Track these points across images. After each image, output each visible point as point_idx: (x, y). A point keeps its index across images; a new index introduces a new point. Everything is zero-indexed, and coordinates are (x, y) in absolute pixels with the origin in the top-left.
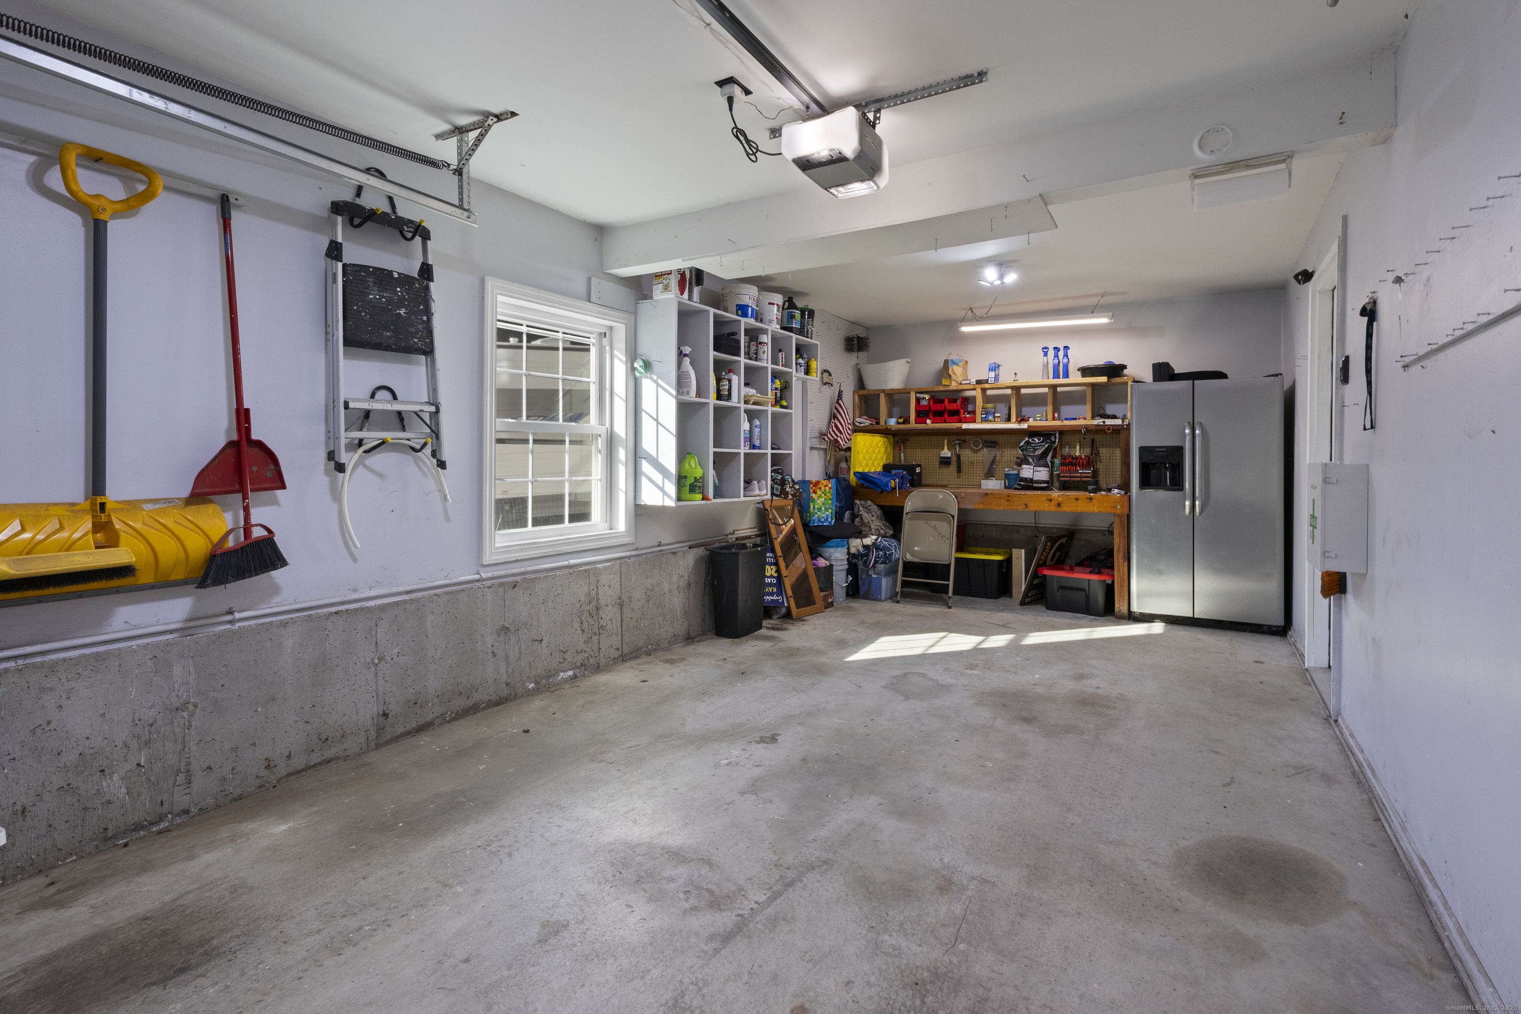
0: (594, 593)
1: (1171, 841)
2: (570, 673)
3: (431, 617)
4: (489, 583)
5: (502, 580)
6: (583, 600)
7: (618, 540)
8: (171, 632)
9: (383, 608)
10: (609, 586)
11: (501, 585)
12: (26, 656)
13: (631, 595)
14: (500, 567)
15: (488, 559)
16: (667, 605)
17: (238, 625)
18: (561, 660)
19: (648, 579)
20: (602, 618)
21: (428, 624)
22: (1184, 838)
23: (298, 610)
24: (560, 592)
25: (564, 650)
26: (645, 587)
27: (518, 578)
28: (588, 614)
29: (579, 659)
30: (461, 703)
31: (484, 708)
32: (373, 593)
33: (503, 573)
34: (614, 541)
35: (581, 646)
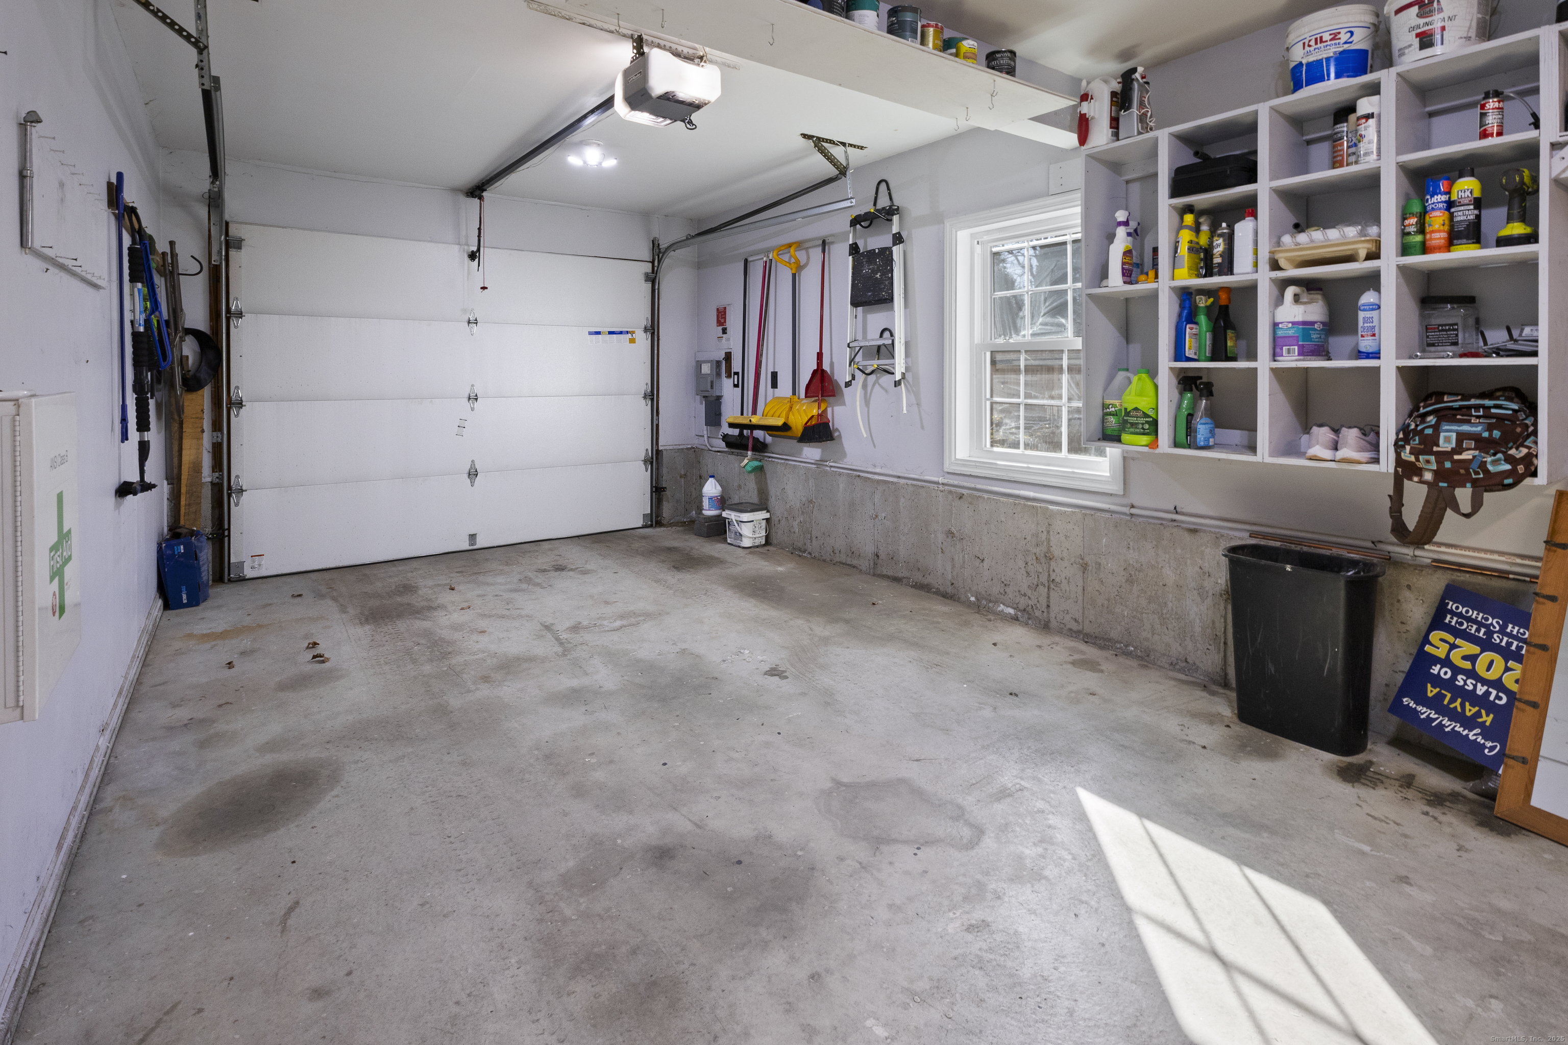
0: (1044, 536)
1: (349, 787)
2: (1012, 611)
3: (902, 500)
4: (941, 487)
5: (953, 489)
6: (1029, 538)
7: (1093, 485)
8: (812, 464)
9: (879, 482)
10: (1066, 537)
11: (950, 492)
12: (786, 460)
13: (1099, 560)
14: (957, 477)
15: (948, 467)
16: (1170, 604)
17: (832, 469)
18: (1002, 591)
19: (1131, 551)
20: (1054, 571)
21: (901, 504)
22: (337, 796)
23: (851, 470)
24: (1003, 519)
25: (1005, 582)
26: (1125, 561)
27: (964, 492)
28: (1035, 558)
29: (1023, 602)
30: (918, 577)
31: (934, 593)
32: (878, 470)
33: (956, 483)
34: (1086, 484)
35: (1024, 588)
